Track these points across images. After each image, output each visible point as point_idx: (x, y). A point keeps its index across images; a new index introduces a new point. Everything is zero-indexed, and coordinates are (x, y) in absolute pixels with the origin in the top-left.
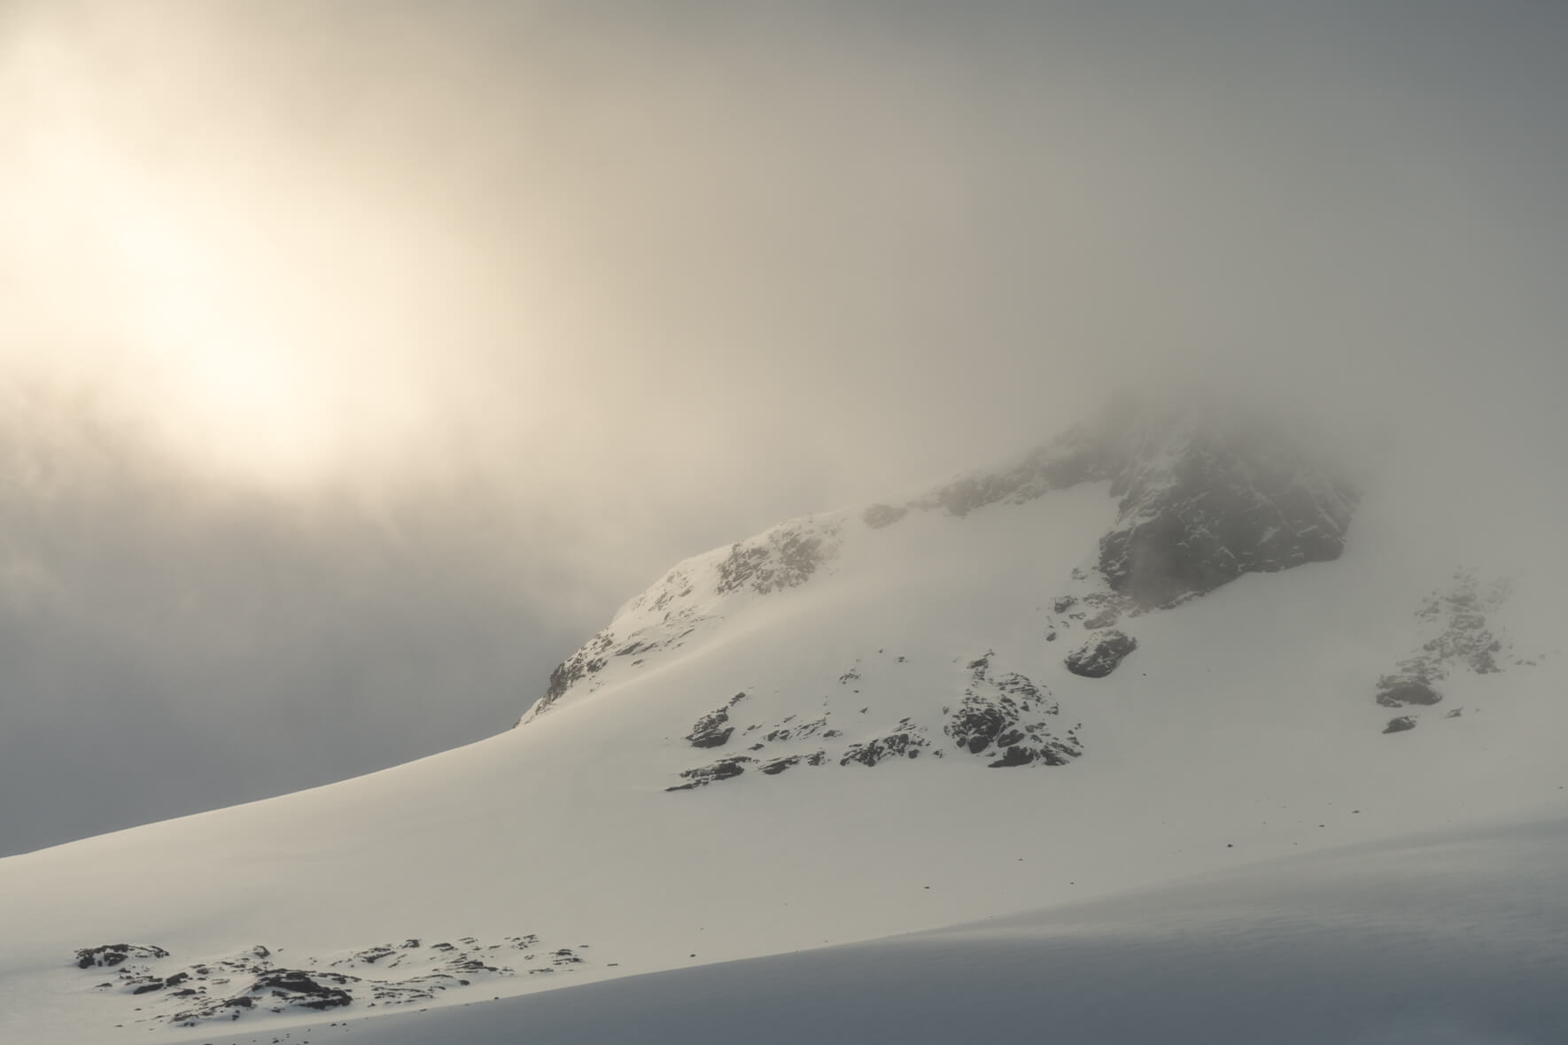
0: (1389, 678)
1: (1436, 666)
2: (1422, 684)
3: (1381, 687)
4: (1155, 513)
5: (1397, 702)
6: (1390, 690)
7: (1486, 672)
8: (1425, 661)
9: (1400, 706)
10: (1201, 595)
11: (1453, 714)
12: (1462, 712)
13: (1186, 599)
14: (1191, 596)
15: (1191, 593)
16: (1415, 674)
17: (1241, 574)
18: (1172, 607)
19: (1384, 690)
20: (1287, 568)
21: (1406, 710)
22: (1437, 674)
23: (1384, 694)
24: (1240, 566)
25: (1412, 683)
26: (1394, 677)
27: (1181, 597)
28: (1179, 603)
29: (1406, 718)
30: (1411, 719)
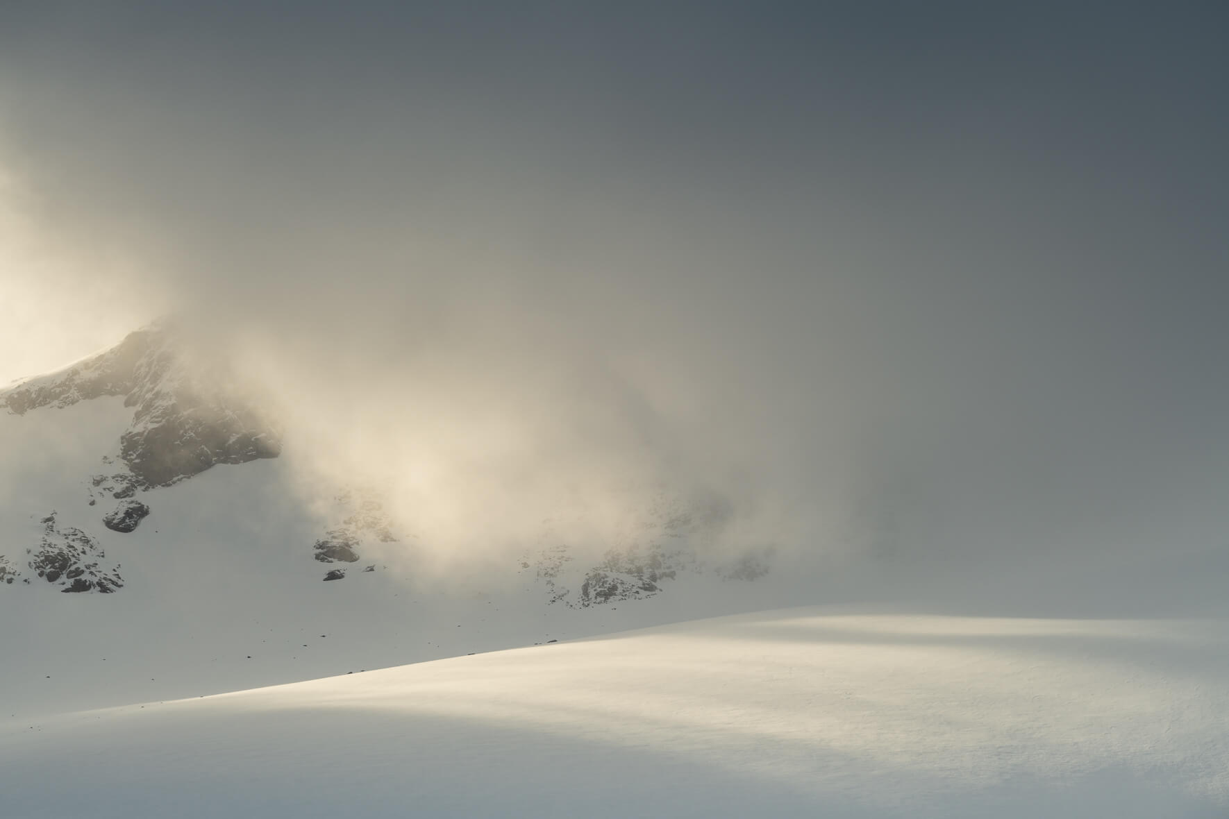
0: (323, 543)
1: (354, 535)
2: (346, 548)
3: (317, 548)
4: (161, 421)
5: (330, 559)
6: (325, 550)
7: (387, 541)
8: (346, 532)
9: (332, 562)
10: (189, 478)
11: (369, 569)
12: (374, 568)
13: (179, 480)
14: (182, 478)
15: (182, 476)
16: (342, 541)
17: (214, 465)
18: (169, 485)
19: (320, 550)
20: (244, 462)
21: (337, 565)
22: (355, 541)
23: (321, 553)
24: (214, 459)
25: (339, 547)
26: (327, 542)
27: (175, 479)
28: (174, 483)
29: (339, 571)
30: (342, 572)
